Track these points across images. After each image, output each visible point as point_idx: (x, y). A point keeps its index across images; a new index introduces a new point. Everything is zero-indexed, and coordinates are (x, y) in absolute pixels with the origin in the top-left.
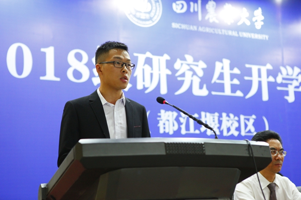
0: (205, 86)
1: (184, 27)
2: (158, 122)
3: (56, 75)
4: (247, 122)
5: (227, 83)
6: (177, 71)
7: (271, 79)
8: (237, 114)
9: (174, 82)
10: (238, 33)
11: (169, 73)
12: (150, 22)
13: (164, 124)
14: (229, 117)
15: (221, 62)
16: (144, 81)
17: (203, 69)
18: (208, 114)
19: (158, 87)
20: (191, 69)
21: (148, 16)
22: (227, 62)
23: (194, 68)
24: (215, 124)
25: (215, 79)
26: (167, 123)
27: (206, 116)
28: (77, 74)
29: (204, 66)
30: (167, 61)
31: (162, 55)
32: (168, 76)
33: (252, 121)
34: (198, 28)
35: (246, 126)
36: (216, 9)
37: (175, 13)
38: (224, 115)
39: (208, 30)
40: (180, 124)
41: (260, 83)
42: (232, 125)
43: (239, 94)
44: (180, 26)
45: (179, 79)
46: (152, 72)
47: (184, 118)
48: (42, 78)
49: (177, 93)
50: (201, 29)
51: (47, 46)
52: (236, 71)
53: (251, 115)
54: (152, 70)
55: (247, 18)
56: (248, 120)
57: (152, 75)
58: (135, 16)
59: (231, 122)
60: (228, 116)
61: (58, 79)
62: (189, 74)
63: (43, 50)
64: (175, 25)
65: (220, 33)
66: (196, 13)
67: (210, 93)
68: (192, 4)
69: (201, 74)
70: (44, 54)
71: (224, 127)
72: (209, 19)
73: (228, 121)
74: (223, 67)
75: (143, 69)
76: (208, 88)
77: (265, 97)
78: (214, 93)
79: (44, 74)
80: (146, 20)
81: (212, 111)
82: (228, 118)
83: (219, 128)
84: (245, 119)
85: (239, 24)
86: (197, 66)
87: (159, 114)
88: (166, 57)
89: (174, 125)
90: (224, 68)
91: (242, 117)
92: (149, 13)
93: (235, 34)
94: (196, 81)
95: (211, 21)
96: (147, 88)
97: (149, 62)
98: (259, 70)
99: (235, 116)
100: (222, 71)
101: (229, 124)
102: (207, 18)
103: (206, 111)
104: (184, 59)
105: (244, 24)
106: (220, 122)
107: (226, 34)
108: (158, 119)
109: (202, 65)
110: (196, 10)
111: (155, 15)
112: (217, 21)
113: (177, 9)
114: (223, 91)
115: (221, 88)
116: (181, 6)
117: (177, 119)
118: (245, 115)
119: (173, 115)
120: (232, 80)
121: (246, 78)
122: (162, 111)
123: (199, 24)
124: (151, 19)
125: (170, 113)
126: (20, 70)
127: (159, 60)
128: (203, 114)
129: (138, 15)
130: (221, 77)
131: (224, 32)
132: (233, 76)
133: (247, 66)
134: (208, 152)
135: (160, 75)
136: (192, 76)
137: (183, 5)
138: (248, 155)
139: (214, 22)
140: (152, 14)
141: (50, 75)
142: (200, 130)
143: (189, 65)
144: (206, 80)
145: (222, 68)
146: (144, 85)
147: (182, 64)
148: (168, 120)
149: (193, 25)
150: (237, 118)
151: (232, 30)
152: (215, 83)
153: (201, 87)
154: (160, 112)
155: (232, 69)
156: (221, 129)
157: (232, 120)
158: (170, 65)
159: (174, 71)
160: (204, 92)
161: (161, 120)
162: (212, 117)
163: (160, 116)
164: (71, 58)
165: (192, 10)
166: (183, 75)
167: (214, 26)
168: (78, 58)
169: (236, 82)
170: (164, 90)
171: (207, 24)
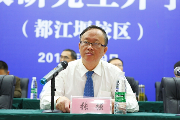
2: (35, 29)
4: (120, 28)
13: (40, 30)
14: (103, 24)
18: (82, 22)
26: (43, 30)
27: (79, 24)
33: (126, 27)
35: (119, 31)
38: (98, 22)
43: (114, 5)
47: (59, 26)
49: (54, 6)
53: (125, 22)
56: (122, 26)
67: (85, 5)
77: (143, 7)
78: (89, 5)
82: (101, 25)
84: (119, 25)
87: (36, 23)
89: (49, 31)
91: (116, 24)
96: (27, 3)
99: (108, 23)
103: (79, 20)
108: (35, 26)
117: (52, 27)
118: (118, 22)
119: (48, 23)
122: (39, 21)
125: (46, 22)
128: (77, 22)
142: (72, 35)
146: (24, 1)
148: (44, 28)
150: (110, 25)
153: (77, 1)
154: (37, 21)
157: (105, 27)
160: (80, 5)
161: (38, 27)
163: (37, 24)
170: (42, 4)
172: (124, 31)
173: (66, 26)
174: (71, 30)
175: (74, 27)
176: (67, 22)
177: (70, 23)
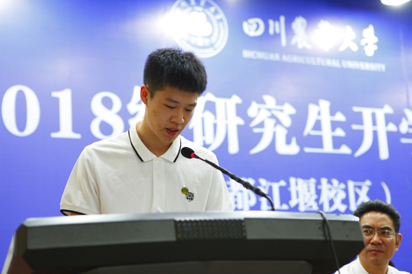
0: (294, 140)
1: (261, 55)
3: (75, 130)
4: (358, 191)
5: (327, 135)
6: (252, 119)
7: (392, 128)
8: (343, 180)
10: (340, 62)
11: (241, 122)
12: (211, 50)
13: (236, 197)
14: (331, 184)
15: (317, 104)
16: (204, 135)
17: (291, 116)
18: (300, 181)
19: (225, 143)
20: (273, 117)
21: (207, 42)
22: (325, 105)
23: (278, 114)
24: (311, 196)
25: (308, 130)
26: (239, 195)
27: (297, 184)
28: (106, 129)
29: (292, 111)
30: (237, 105)
31: (229, 97)
32: (239, 127)
33: (365, 189)
34: (281, 57)
35: (357, 196)
36: (307, 30)
37: (247, 36)
38: (324, 181)
39: (296, 59)
41: (375, 134)
42: (336, 195)
43: (345, 150)
44: (255, 55)
45: (256, 131)
46: (215, 122)
47: (265, 187)
48: (54, 135)
49: (255, 151)
50: (285, 58)
51: (60, 89)
52: (340, 117)
53: (364, 180)
54: (216, 118)
55: (352, 41)
56: (360, 187)
57: (215, 125)
58: (188, 42)
59: (334, 192)
60: (330, 182)
61: (78, 136)
62: (270, 124)
63: (55, 94)
64: (247, 54)
65: (314, 63)
66: (277, 36)
67: (302, 151)
68: (271, 22)
69: (287, 122)
70: (57, 100)
71: (324, 199)
72: (296, 44)
73: (330, 189)
74: (320, 112)
75: (203, 119)
76: (298, 143)
77: (384, 154)
78: (307, 150)
79: (57, 129)
80: (204, 47)
81: (306, 177)
82: (329, 186)
83: (317, 200)
84: (355, 186)
85: (342, 49)
86: (282, 111)
88: (236, 99)
89: (249, 198)
90: (322, 113)
91: (351, 184)
92: (209, 37)
93: (336, 64)
94: (282, 134)
95: (300, 46)
96: (209, 146)
97: (210, 107)
98: (374, 116)
99: (340, 182)
100: (318, 118)
101: (331, 195)
102: (294, 41)
103: (296, 176)
104: (263, 102)
105: (348, 49)
106: (318, 192)
107: (323, 64)
109: (289, 109)
110: (277, 31)
111: (218, 39)
112: (308, 47)
113: (249, 30)
114: (321, 146)
115: (318, 142)
116: (255, 26)
118: (354, 180)
120: (333, 129)
121: (355, 127)
123: (282, 51)
124: (212, 45)
126: (21, 124)
127: (225, 104)
128: (292, 180)
129: (193, 40)
130: (318, 126)
131: (320, 61)
132: (335, 125)
133: (356, 109)
134: (251, 235)
135: (227, 126)
136: (275, 125)
137: (258, 24)
138: (322, 238)
139: (304, 48)
140: (214, 39)
141: (66, 131)
142: (288, 204)
143: (269, 110)
144: (295, 131)
145: (319, 114)
146: (204, 142)
147: (259, 109)
148: (241, 192)
149: (274, 52)
150: (343, 186)
151: (332, 58)
152: (309, 135)
153: (288, 142)
155: (333, 113)
156: (321, 202)
157: (336, 188)
158: (241, 110)
159: (248, 120)
160: (293, 149)
161: (231, 191)
162: (305, 186)
163: (229, 186)
164: (96, 104)
165: (271, 31)
166: (261, 125)
167: (304, 53)
168: (107, 103)
169: (340, 132)
170: (234, 148)
171: (292, 50)
172: (364, 196)
173: (276, 187)
175: (289, 189)
176: (278, 181)
177: (283, 183)
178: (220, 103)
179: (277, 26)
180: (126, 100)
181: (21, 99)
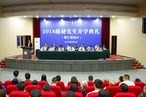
7: (82, 31)
9: (66, 32)
10: (77, 25)
13: (65, 38)
21: (63, 24)
22: (75, 29)
28: (54, 32)
34: (70, 25)
36: (73, 22)
40: (67, 38)
41: (80, 32)
43: (76, 33)
44: (68, 25)
49: (67, 34)
51: (50, 30)
52: (76, 30)
60: (75, 36)
62: (69, 31)
65: (74, 25)
69: (70, 31)
71: (74, 38)
77: (81, 33)
81: (72, 36)
91: (77, 36)
94: (70, 32)
97: (63, 30)
98: (80, 30)
103: (71, 36)
104: (68, 29)
106: (73, 37)
115: (74, 33)
116: (68, 23)
117: (67, 37)
121: (78, 31)
126: (47, 32)
130: (74, 31)
132: (75, 31)
133: (78, 29)
135: (64, 32)
141: (51, 33)
144: (71, 32)
146: (62, 33)
154: (64, 36)
155: (75, 30)
158: (66, 30)
160: (71, 33)
164: (53, 31)
166: (68, 31)
168: (54, 30)
169: (76, 32)
170: (65, 34)
171: (72, 24)
172: (78, 38)
174: (70, 37)
178: (64, 30)
179: (70, 22)
180: (55, 30)
181: (47, 31)
